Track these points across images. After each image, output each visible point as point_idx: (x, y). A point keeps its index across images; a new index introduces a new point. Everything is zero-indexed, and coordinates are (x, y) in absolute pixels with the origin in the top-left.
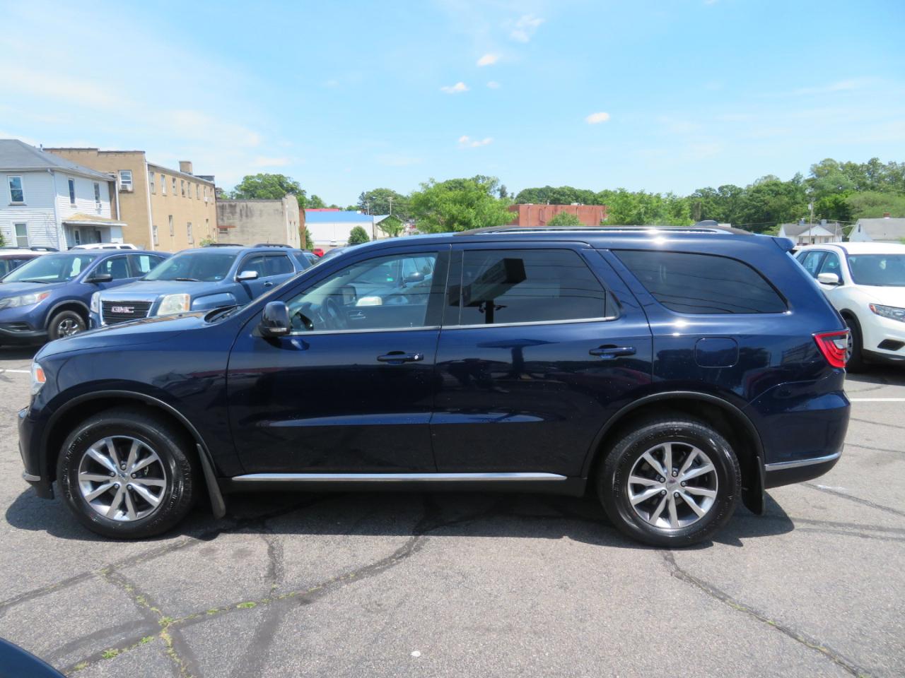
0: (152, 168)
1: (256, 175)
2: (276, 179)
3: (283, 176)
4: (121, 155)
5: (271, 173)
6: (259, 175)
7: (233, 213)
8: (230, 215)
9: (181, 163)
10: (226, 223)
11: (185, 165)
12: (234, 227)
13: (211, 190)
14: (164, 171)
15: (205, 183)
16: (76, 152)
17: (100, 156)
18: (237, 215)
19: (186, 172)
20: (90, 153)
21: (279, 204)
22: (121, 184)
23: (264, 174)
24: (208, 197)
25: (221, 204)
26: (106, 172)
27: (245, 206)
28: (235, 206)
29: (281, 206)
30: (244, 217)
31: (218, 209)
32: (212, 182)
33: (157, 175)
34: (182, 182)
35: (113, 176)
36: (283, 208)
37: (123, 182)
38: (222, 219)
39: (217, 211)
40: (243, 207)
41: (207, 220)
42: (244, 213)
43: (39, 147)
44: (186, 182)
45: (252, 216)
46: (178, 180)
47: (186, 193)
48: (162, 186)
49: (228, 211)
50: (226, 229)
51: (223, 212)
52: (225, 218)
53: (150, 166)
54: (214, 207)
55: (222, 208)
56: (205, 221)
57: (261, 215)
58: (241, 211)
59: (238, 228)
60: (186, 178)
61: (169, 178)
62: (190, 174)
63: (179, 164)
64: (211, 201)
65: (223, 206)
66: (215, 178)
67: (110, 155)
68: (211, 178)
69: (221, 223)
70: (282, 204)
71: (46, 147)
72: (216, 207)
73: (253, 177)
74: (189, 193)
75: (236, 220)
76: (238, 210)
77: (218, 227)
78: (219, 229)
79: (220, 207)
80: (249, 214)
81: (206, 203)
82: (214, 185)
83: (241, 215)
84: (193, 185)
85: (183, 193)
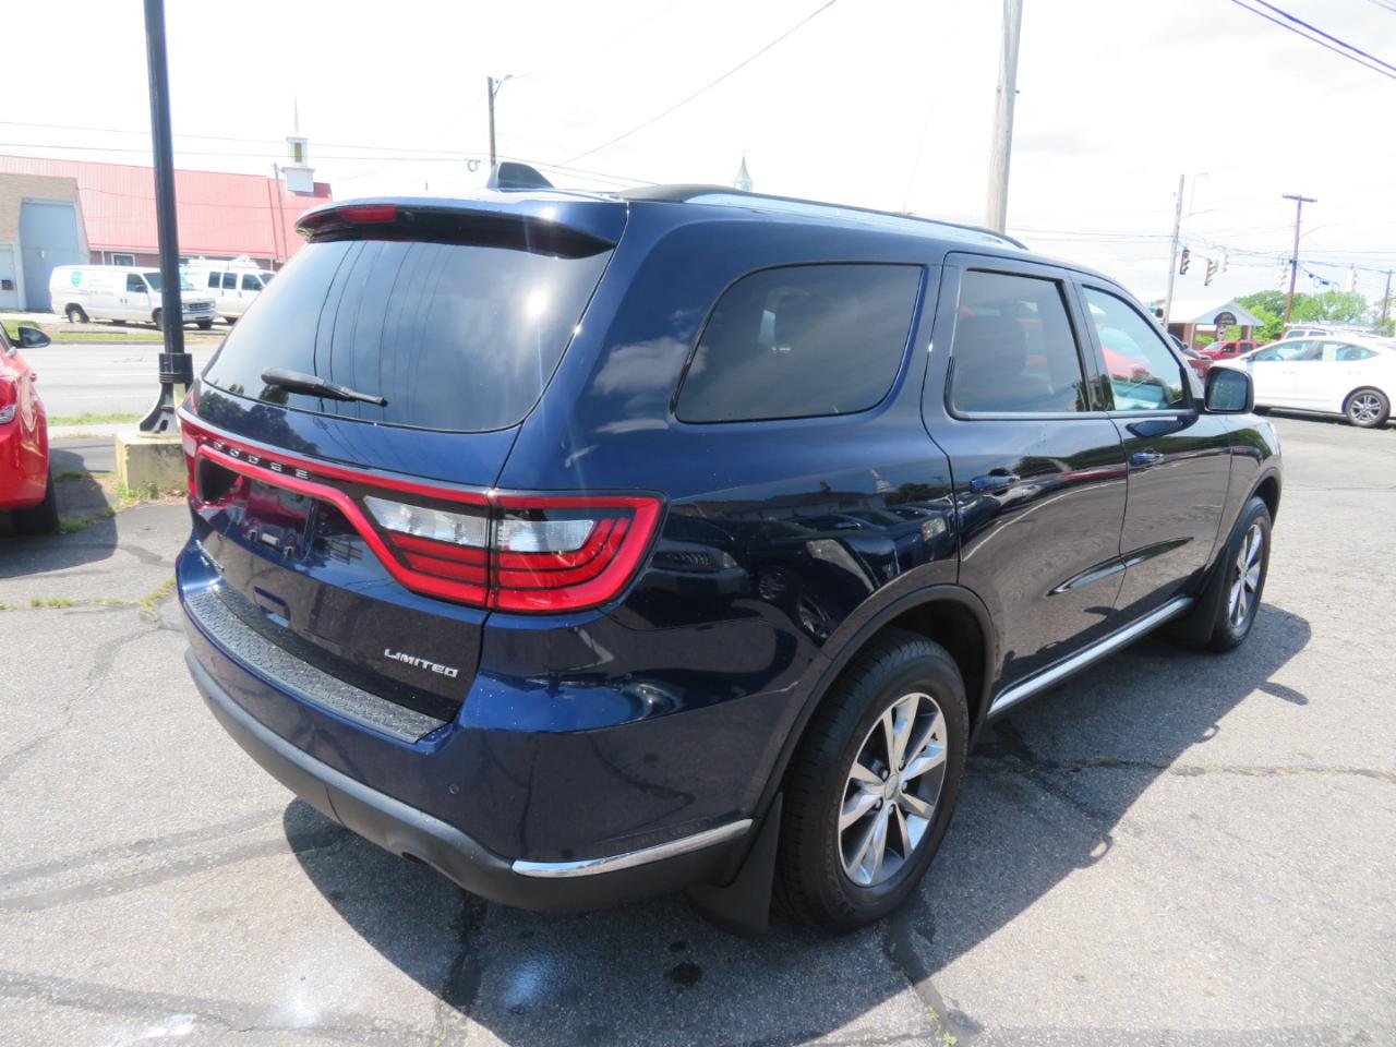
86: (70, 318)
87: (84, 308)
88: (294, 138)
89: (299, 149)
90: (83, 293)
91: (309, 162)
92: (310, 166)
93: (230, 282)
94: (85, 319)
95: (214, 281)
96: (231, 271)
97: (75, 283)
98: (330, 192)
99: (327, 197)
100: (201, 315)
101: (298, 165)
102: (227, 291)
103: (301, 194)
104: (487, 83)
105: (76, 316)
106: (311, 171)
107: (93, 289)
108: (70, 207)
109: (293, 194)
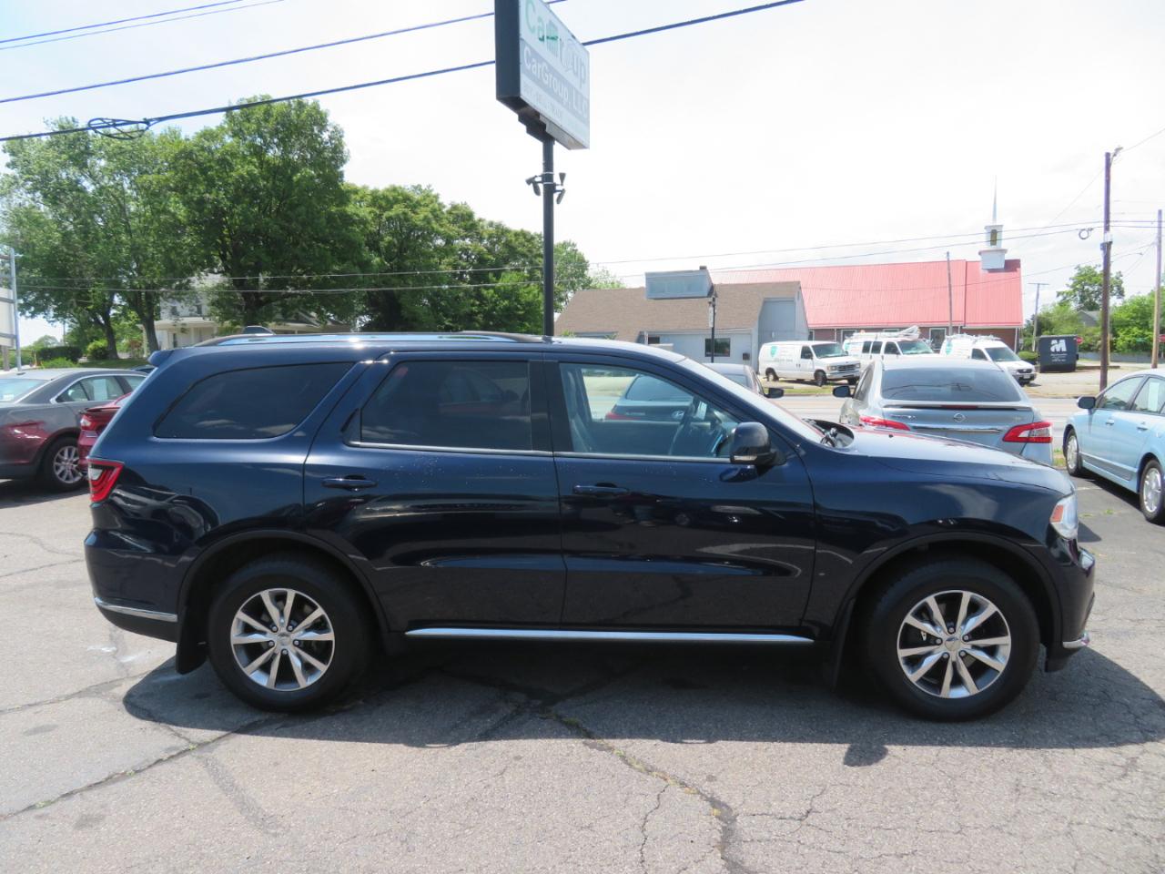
86: (768, 378)
87: (776, 371)
88: (990, 227)
89: (994, 235)
90: (776, 360)
91: (1003, 245)
92: (1003, 247)
93: (876, 348)
94: (776, 378)
95: (866, 349)
96: (878, 340)
97: (772, 354)
98: (1019, 267)
99: (1016, 271)
100: (848, 374)
101: (993, 248)
102: (875, 355)
103: (992, 271)
104: (1104, 158)
105: (771, 377)
106: (1004, 251)
107: (782, 357)
108: (792, 301)
109: (987, 272)
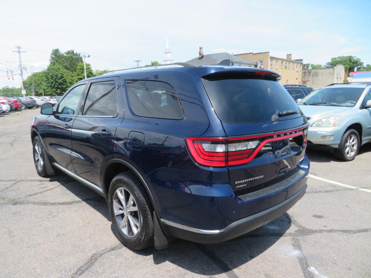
0: (272, 58)
1: (337, 57)
2: (348, 58)
3: (351, 56)
4: (261, 54)
5: (345, 56)
6: (339, 57)
7: (309, 75)
8: (308, 76)
9: (287, 55)
10: (306, 80)
11: (289, 56)
12: (309, 81)
13: (301, 65)
14: (277, 59)
15: (298, 63)
16: (246, 55)
17: (254, 55)
18: (311, 76)
19: (289, 59)
20: (250, 54)
21: (332, 69)
22: (259, 65)
23: (341, 56)
24: (300, 68)
25: (304, 71)
26: (255, 61)
27: (315, 72)
28: (311, 72)
29: (333, 71)
30: (314, 77)
31: (303, 74)
32: (302, 62)
33: (274, 61)
34: (286, 63)
35: (257, 63)
36: (334, 72)
37: (260, 65)
38: (304, 78)
39: (302, 74)
40: (314, 72)
41: (297, 79)
42: (314, 75)
43: (232, 54)
44: (288, 63)
45: (318, 76)
46: (284, 62)
47: (287, 68)
48: (276, 65)
49: (307, 74)
50: (305, 82)
51: (305, 75)
52: (306, 78)
53: (271, 57)
54: (301, 73)
55: (305, 73)
56: (296, 79)
57: (322, 75)
58: (313, 74)
59: (311, 82)
60: (288, 61)
61: (280, 62)
62: (290, 59)
63: (286, 55)
64: (300, 70)
65: (305, 72)
66: (303, 60)
67: (257, 55)
68: (301, 60)
69: (303, 80)
70: (334, 70)
71: (234, 54)
72: (302, 73)
73: (336, 58)
74: (289, 67)
75: (310, 78)
76: (312, 74)
77: (302, 81)
78: (302, 82)
79: (304, 72)
80: (317, 75)
81: (297, 71)
82: (302, 63)
83: (313, 75)
84: (291, 64)
85: (286, 68)
